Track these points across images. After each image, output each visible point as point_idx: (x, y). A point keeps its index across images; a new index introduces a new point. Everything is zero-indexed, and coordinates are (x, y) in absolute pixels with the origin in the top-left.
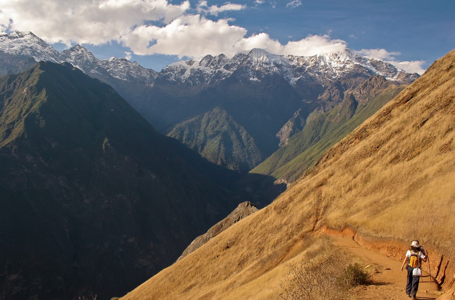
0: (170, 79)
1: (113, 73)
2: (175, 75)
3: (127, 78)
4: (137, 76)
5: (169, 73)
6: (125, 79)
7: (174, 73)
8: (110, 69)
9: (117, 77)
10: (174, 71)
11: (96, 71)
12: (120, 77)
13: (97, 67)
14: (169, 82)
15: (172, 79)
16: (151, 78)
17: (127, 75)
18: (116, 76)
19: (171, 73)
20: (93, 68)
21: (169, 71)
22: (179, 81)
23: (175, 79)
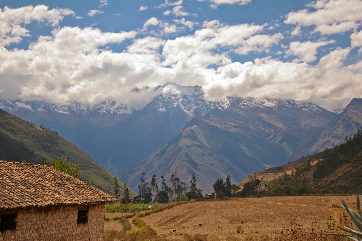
0: (102, 111)
1: (57, 108)
2: (107, 107)
3: (68, 111)
4: (76, 109)
5: (101, 105)
6: (67, 113)
7: (106, 105)
8: (55, 105)
9: (61, 111)
10: (106, 103)
11: (42, 109)
12: (63, 111)
13: (43, 106)
14: (100, 114)
15: (104, 111)
16: (88, 110)
17: (68, 109)
18: (59, 110)
19: (104, 105)
20: (40, 107)
21: (102, 104)
22: (109, 112)
23: (106, 110)
